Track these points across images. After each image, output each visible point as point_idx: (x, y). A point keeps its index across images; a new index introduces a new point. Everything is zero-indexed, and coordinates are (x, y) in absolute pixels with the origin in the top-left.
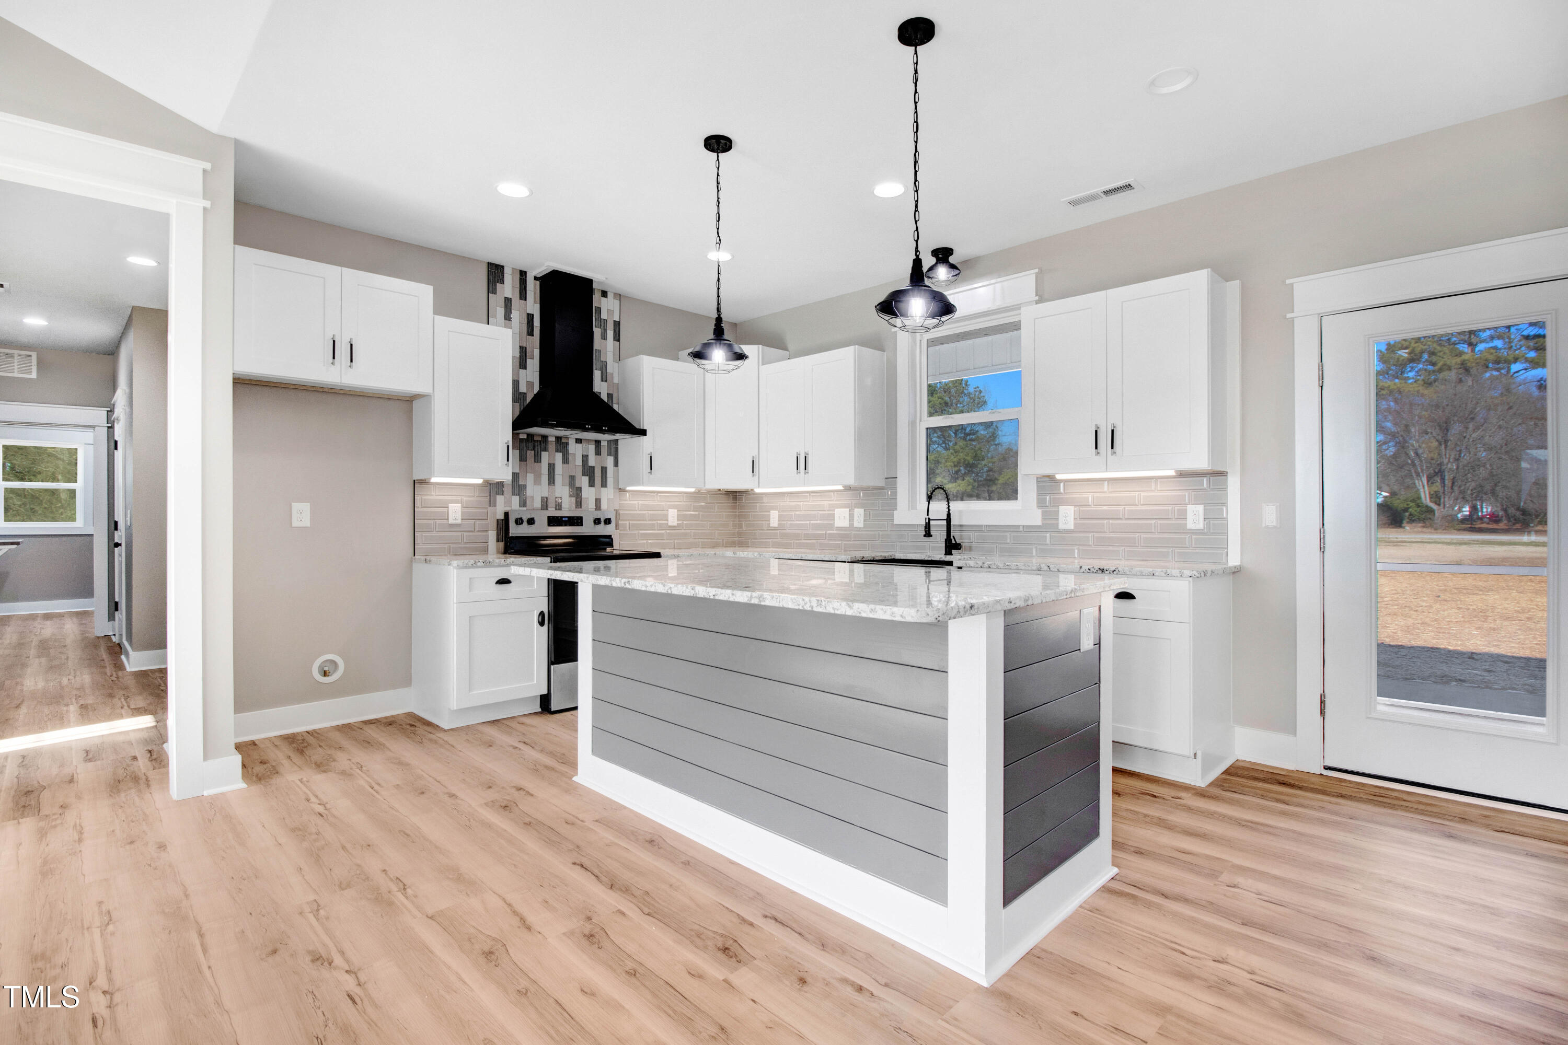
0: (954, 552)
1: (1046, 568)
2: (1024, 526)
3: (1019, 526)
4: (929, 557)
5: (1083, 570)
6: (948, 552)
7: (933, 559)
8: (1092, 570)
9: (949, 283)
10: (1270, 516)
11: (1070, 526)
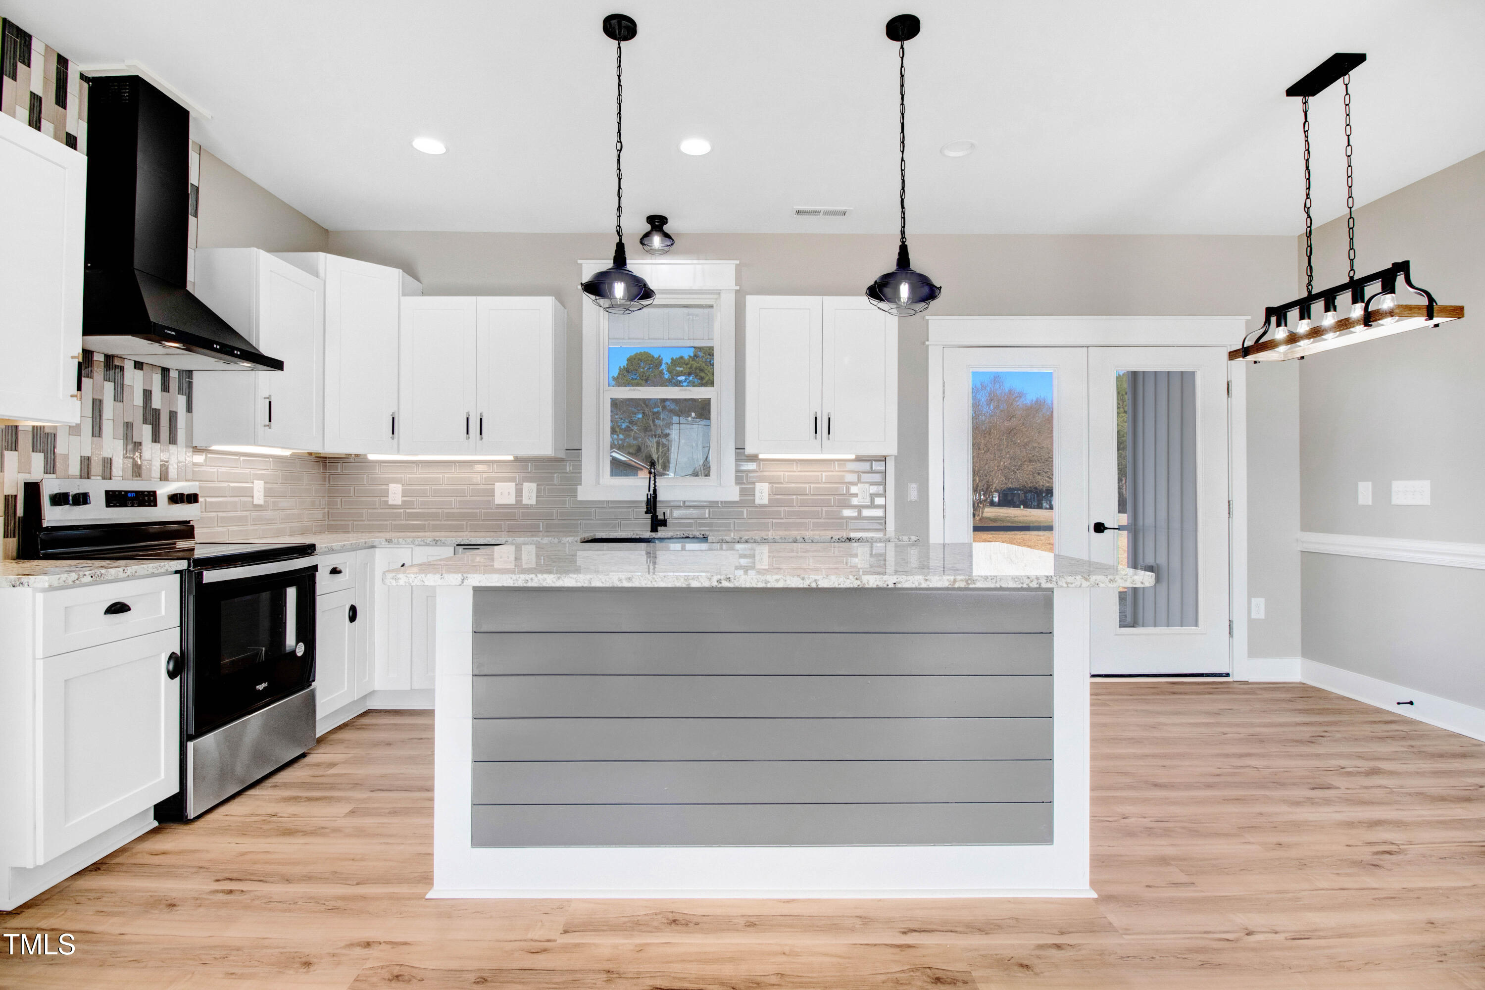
0: (659, 528)
1: (801, 540)
2: (722, 502)
3: (718, 502)
4: (637, 535)
5: (833, 541)
6: (654, 529)
7: (641, 537)
8: (841, 539)
9: (663, 252)
10: (913, 493)
11: (765, 501)
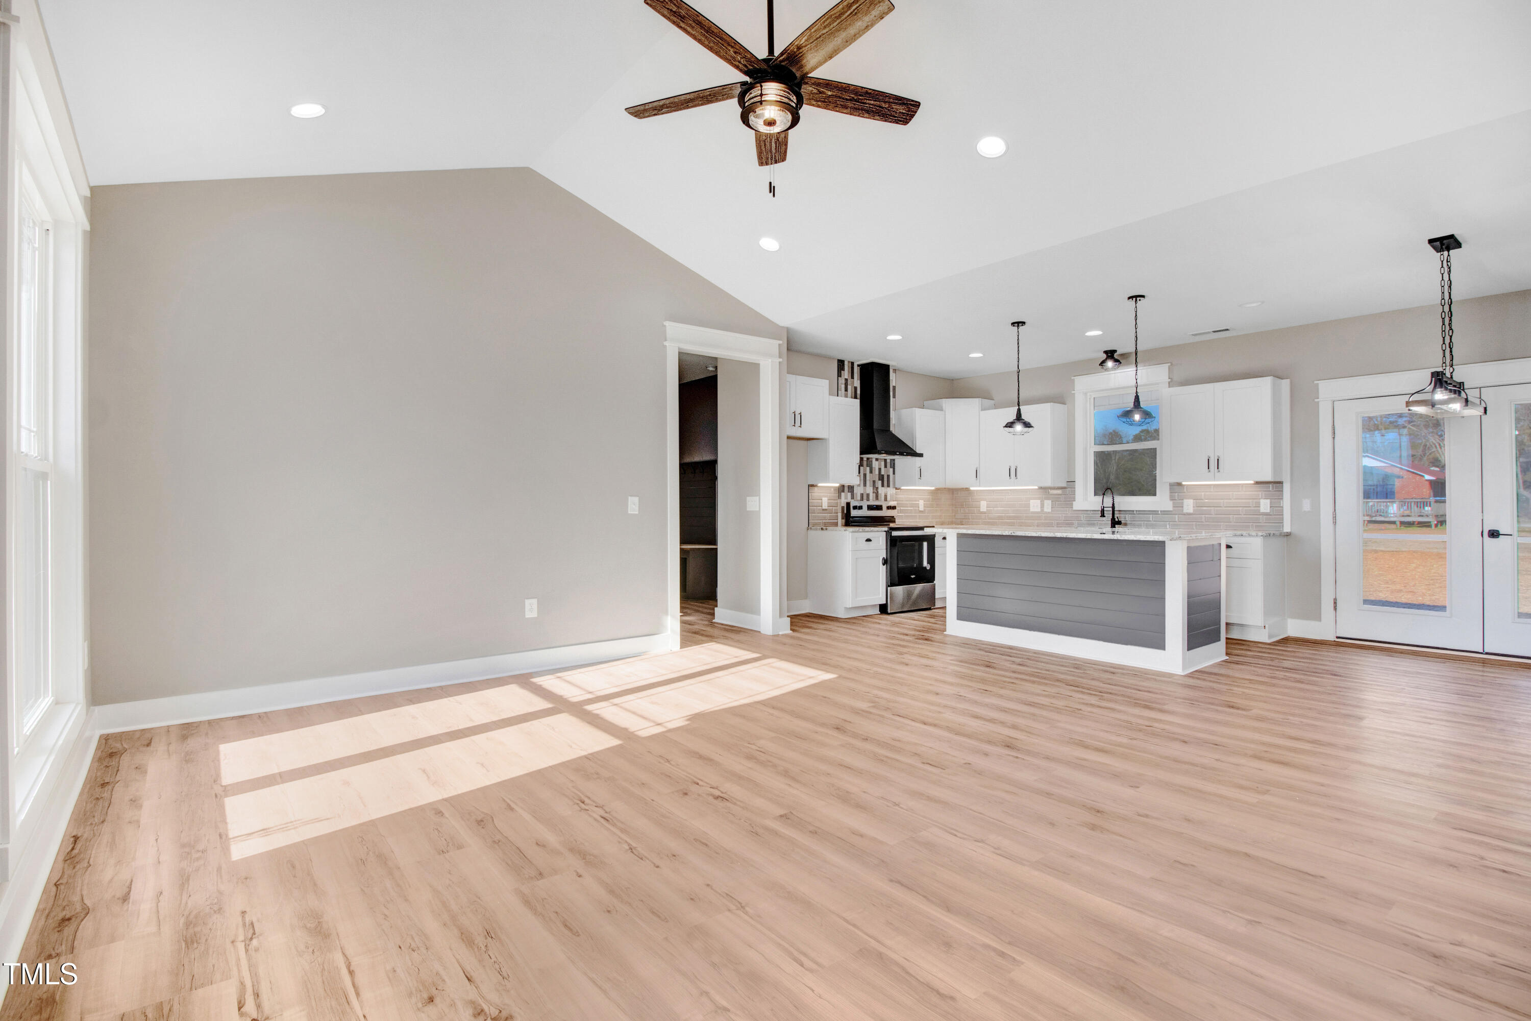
2: (1160, 511)
3: (1157, 509)
6: (1113, 526)
9: (1113, 369)
10: (1306, 505)
11: (1191, 511)
